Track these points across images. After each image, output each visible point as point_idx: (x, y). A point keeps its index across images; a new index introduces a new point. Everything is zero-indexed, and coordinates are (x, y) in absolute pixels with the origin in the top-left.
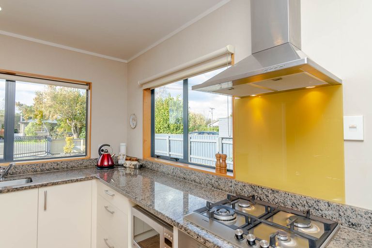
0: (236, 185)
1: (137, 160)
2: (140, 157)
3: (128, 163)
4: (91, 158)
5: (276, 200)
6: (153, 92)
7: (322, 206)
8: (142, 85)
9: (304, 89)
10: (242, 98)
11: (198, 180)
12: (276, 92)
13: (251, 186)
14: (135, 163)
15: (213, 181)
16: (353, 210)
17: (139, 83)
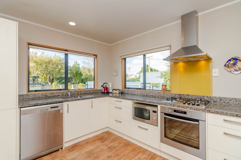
0: (172, 95)
1: (119, 90)
2: (121, 88)
3: (114, 91)
4: (98, 89)
5: (189, 98)
6: (125, 59)
7: (205, 98)
8: (121, 56)
9: (200, 60)
10: (174, 63)
11: (154, 95)
12: (190, 61)
13: (179, 94)
14: (118, 91)
15: (161, 95)
16: (215, 97)
17: (120, 55)
